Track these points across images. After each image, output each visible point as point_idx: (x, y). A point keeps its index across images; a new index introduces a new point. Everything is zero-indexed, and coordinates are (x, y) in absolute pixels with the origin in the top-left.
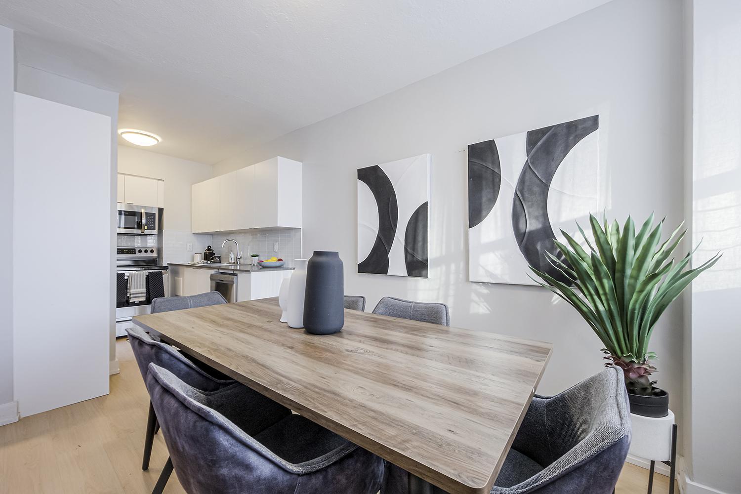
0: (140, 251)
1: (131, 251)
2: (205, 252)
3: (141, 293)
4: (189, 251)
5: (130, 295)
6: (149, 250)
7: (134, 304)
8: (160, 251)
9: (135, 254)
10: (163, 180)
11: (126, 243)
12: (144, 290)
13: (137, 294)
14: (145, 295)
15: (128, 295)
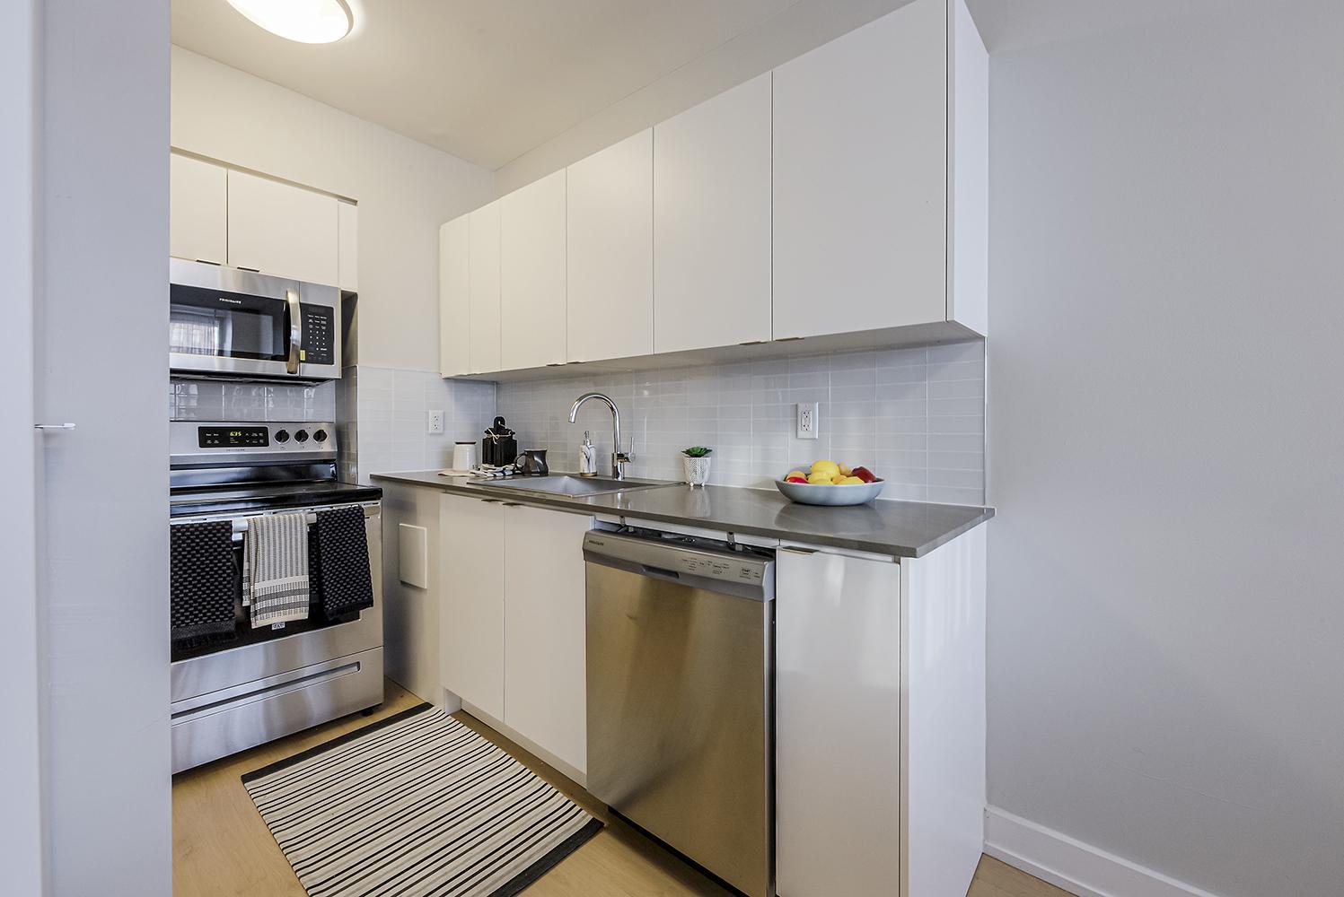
0: (282, 436)
1: (253, 435)
2: (486, 436)
3: (294, 593)
4: (432, 434)
5: (255, 601)
6: (311, 433)
7: (267, 633)
8: (343, 434)
9: (266, 444)
10: (355, 202)
11: (235, 408)
12: (303, 580)
13: (277, 595)
14: (305, 598)
15: (246, 603)
